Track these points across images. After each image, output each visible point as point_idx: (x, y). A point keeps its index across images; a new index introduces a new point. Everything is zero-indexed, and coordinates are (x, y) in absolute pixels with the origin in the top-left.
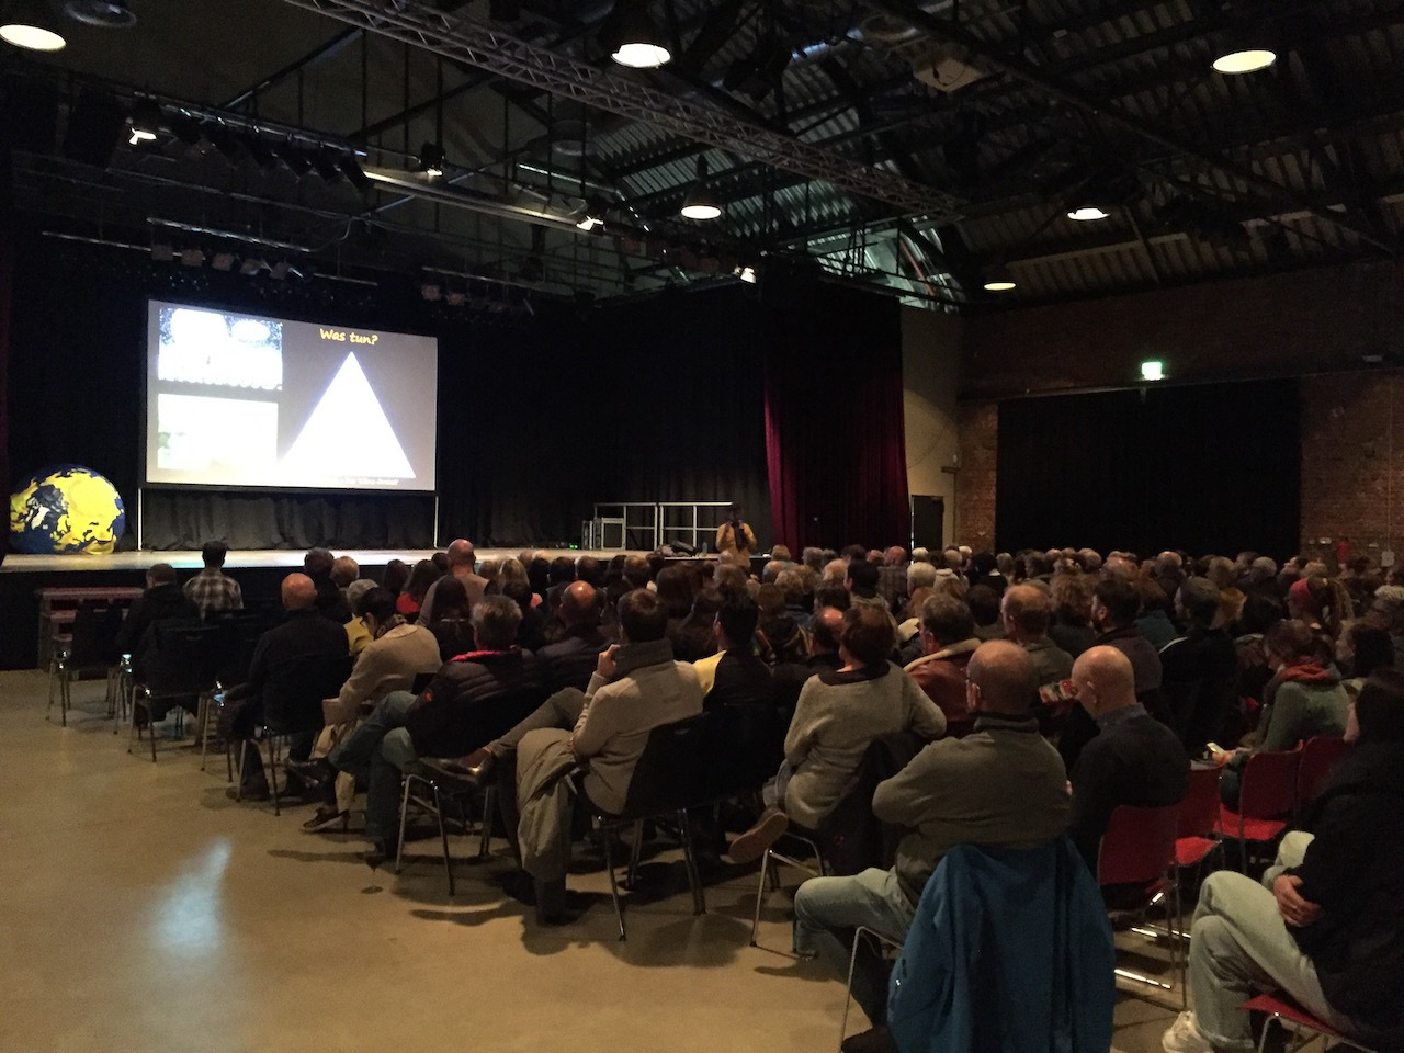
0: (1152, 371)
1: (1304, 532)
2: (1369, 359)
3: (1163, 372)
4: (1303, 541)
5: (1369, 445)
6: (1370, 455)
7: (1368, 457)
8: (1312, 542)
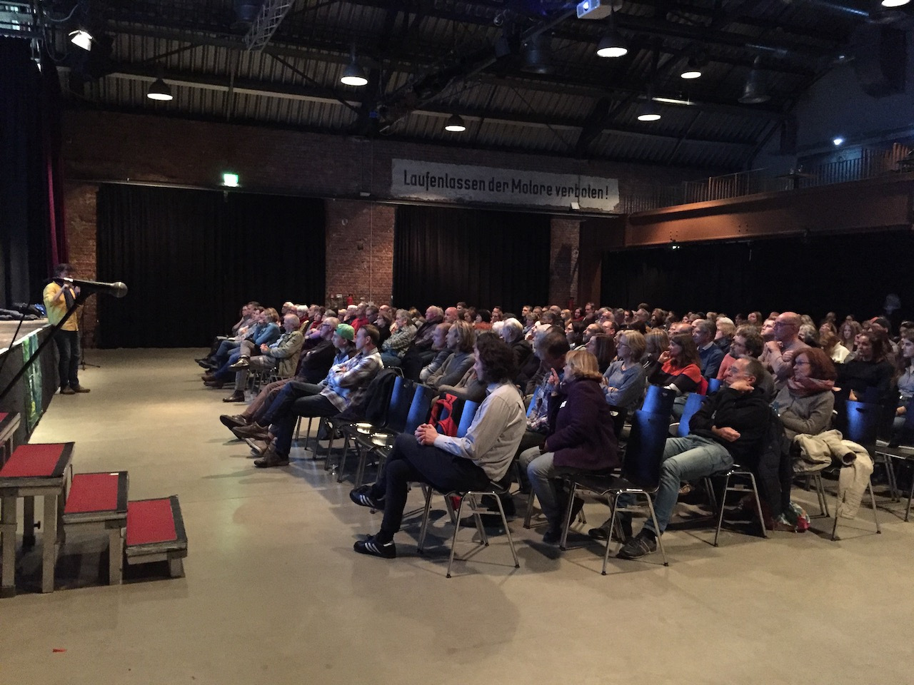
0: (231, 180)
1: (328, 291)
2: (363, 194)
3: (239, 183)
4: (327, 296)
5: (361, 242)
6: (360, 248)
7: (359, 249)
8: (332, 297)
